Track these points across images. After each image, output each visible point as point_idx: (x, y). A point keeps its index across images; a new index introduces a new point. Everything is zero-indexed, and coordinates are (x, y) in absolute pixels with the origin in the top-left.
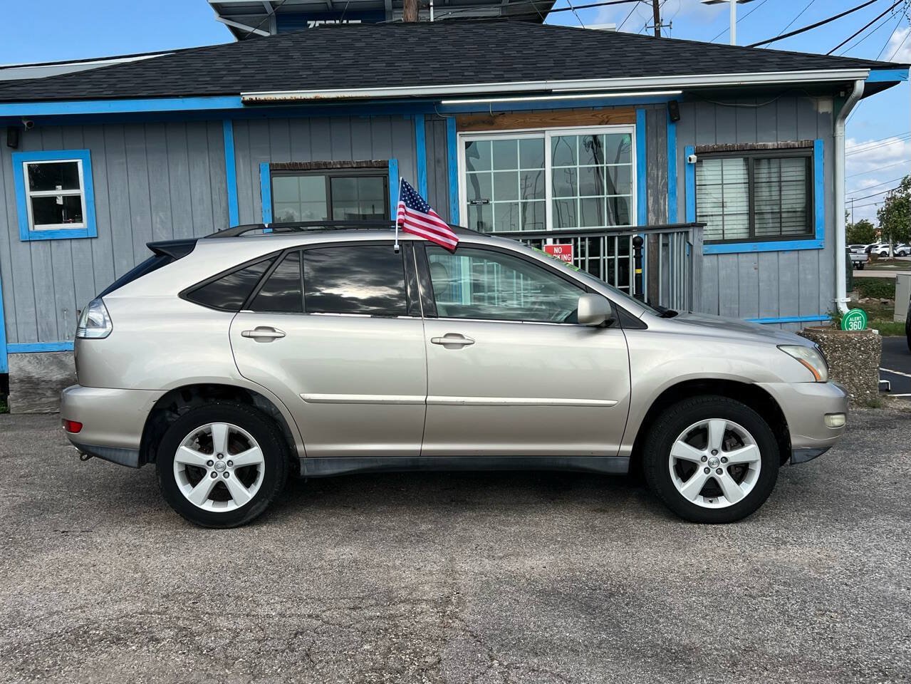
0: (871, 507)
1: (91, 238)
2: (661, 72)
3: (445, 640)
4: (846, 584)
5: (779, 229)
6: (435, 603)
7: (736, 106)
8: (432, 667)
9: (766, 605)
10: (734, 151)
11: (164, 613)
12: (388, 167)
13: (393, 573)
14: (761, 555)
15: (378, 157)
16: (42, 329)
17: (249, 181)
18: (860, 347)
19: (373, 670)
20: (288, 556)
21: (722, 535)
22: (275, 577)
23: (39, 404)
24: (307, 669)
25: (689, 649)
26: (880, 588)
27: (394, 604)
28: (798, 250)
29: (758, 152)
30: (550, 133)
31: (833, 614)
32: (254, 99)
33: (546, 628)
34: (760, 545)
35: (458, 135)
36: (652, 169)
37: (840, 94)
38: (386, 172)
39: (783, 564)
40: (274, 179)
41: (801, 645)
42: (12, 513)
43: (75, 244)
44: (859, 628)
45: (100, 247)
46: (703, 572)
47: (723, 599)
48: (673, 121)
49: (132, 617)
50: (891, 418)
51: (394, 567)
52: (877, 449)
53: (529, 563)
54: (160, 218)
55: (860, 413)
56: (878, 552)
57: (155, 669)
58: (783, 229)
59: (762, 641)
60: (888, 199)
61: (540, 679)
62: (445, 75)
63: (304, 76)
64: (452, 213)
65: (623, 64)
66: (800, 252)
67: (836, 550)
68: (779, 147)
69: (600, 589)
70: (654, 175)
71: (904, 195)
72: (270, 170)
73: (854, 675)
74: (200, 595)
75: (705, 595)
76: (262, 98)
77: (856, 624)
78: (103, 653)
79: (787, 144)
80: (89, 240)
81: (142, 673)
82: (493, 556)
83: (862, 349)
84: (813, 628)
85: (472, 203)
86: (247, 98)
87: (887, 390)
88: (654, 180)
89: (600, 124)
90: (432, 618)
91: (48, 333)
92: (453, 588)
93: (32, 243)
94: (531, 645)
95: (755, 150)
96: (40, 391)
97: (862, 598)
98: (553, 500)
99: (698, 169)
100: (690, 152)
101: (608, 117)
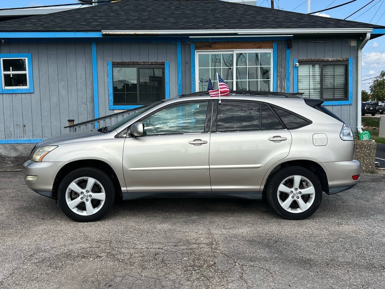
0: (375, 212)
1: (31, 93)
2: (285, 27)
3: (215, 256)
4: (367, 239)
5: (333, 96)
6: (207, 244)
7: (316, 42)
8: (212, 265)
9: (337, 245)
10: (315, 61)
11: (99, 247)
12: (165, 65)
13: (187, 234)
14: (333, 228)
15: (160, 60)
16: (7, 133)
17: (102, 69)
18: (367, 147)
19: (190, 266)
20: (141, 227)
21: (316, 221)
22: (139, 235)
23: (5, 167)
24: (164, 266)
25: (310, 260)
26: (380, 240)
27: (191, 245)
28: (341, 105)
29: (325, 62)
30: (236, 52)
31: (363, 249)
32: (107, 33)
33: (253, 253)
34: (332, 225)
35: (196, 52)
36: (279, 69)
37: (360, 39)
38: (164, 67)
39: (342, 232)
40: (114, 69)
41: (352, 258)
42: (16, 211)
43: (23, 95)
44: (373, 253)
45: (35, 97)
46: (311, 234)
47: (320, 243)
48: (289, 48)
49: (86, 249)
50: (380, 178)
51: (186, 232)
52: (375, 190)
53: (241, 231)
54: (62, 85)
55: (367, 175)
56: (378, 227)
57: (103, 267)
58: (335, 96)
59: (337, 257)
60: (375, 81)
61: (255, 269)
62: (190, 25)
63: (128, 23)
64: (192, 86)
65: (267, 22)
66: (342, 106)
67: (362, 227)
68: (334, 60)
69: (271, 240)
70: (280, 71)
71: (382, 80)
72: (112, 65)
73: (372, 268)
74: (111, 241)
75: (313, 242)
76: (111, 33)
77: (372, 252)
78: (80, 261)
79: (337, 59)
80: (30, 94)
81: (98, 268)
82: (225, 228)
83: (368, 148)
84: (356, 253)
85: (201, 81)
86: (104, 33)
87: (378, 166)
88: (280, 73)
89: (257, 48)
90: (207, 249)
91: (10, 135)
92: (212, 239)
93: (4, 95)
94: (249, 258)
95: (323, 61)
96: (6, 162)
97: (373, 243)
98: (245, 208)
99: (299, 69)
100: (296, 61)
101: (261, 45)
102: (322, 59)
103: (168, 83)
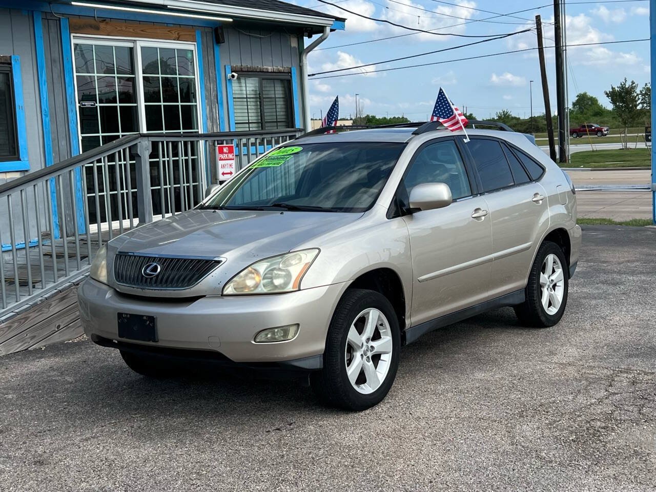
7: (250, 35)
10: (251, 71)
12: (11, 63)
29: (264, 73)
35: (72, 37)
36: (207, 82)
48: (218, 43)
70: (208, 88)
79: (278, 69)
88: (209, 91)
89: (174, 40)
99: (233, 85)
100: (228, 70)
101: (178, 34)
102: (260, 67)
103: (22, 109)
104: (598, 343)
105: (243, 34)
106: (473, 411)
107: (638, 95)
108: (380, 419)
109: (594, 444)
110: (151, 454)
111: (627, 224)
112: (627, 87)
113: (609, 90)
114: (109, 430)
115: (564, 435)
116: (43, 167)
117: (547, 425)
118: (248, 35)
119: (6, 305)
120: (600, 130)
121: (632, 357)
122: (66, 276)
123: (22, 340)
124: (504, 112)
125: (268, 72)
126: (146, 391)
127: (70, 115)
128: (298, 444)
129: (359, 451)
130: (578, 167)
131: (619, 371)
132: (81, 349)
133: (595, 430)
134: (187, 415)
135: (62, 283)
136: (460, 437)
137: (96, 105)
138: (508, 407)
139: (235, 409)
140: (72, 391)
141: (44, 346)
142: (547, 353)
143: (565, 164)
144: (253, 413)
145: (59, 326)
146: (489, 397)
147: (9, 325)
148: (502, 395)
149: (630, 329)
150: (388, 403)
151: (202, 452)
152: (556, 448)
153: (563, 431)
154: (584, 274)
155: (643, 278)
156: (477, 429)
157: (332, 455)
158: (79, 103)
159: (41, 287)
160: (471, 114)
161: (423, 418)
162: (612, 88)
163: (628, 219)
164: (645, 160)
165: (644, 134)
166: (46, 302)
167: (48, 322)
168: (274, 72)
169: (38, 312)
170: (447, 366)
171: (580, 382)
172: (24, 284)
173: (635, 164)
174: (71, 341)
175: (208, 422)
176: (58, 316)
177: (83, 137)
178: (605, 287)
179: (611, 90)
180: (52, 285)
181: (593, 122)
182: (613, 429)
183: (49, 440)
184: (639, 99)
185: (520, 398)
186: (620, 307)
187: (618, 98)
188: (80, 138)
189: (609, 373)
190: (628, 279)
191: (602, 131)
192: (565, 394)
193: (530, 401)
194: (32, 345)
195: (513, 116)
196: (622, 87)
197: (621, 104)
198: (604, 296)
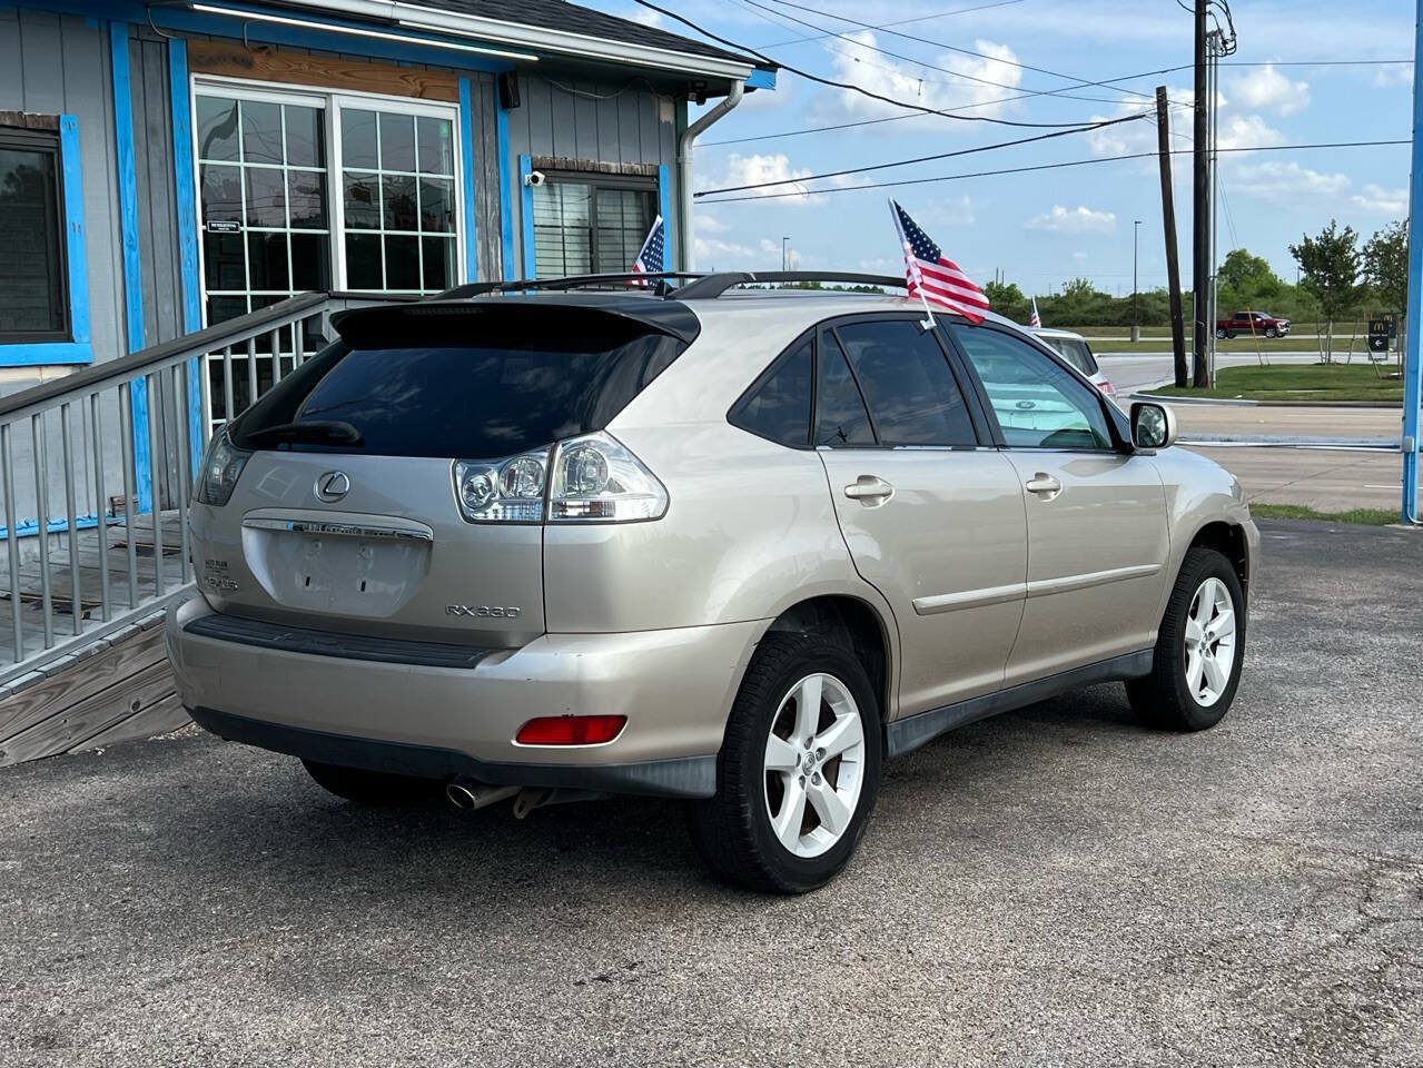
7: (575, 94)
10: (573, 171)
12: (59, 132)
29: (601, 177)
35: (192, 80)
36: (479, 190)
38: (55, 144)
48: (507, 105)
64: (184, 246)
68: (623, 171)
70: (482, 202)
79: (631, 168)
88: (482, 209)
89: (413, 97)
95: (597, 172)
99: (535, 197)
100: (526, 166)
101: (421, 84)
102: (592, 161)
103: (80, 231)
104: (1323, 790)
105: (560, 90)
106: (1055, 951)
107: (1358, 255)
108: (839, 963)
109: (1351, 1054)
110: (306, 1030)
111: (1345, 518)
112: (1336, 238)
113: (1299, 243)
114: (217, 962)
115: (1276, 1025)
116: (122, 354)
117: (1233, 998)
118: (568, 93)
119: (22, 653)
120: (1271, 325)
121: (1407, 828)
122: (157, 596)
123: (56, 733)
124: (1078, 282)
125: (609, 173)
126: (312, 866)
127: (184, 248)
128: (648, 1020)
129: (790, 1045)
130: (1231, 398)
131: (1382, 862)
132: (182, 755)
133: (1347, 1014)
134: (397, 932)
135: (148, 609)
136: (1029, 1019)
137: (242, 229)
138: (1137, 944)
139: (506, 920)
140: (148, 859)
141: (103, 746)
142: (1214, 812)
143: (1205, 391)
144: (548, 931)
145: (137, 704)
146: (1088, 917)
147: (26, 699)
148: (1119, 913)
149: (1392, 759)
150: (856, 920)
151: (424, 1032)
152: (1261, 1060)
153: (1272, 1013)
154: (1272, 628)
155: (1402, 640)
156: (1066, 1000)
157: (728, 1052)
158: (204, 223)
159: (100, 617)
160: (1013, 285)
161: (940, 965)
162: (1306, 240)
163: (1346, 508)
164: (1368, 388)
165: (1367, 336)
166: (111, 652)
167: (113, 695)
168: (621, 174)
169: (92, 672)
170: (987, 833)
171: (1298, 887)
172: (64, 608)
173: (1348, 396)
174: (162, 738)
175: (443, 952)
176: (136, 682)
177: (209, 296)
178: (1322, 658)
179: (1303, 244)
180: (124, 613)
181: (1257, 307)
182: (1388, 1013)
183: (76, 983)
184: (1359, 264)
185: (1163, 924)
186: (1363, 707)
187: (1316, 260)
188: (204, 299)
189: (1359, 868)
190: (1371, 643)
191: (1276, 328)
192: (1265, 915)
193: (1187, 931)
194: (77, 741)
195: (1096, 291)
196: (1327, 239)
197: (1322, 273)
198: (1323, 679)
